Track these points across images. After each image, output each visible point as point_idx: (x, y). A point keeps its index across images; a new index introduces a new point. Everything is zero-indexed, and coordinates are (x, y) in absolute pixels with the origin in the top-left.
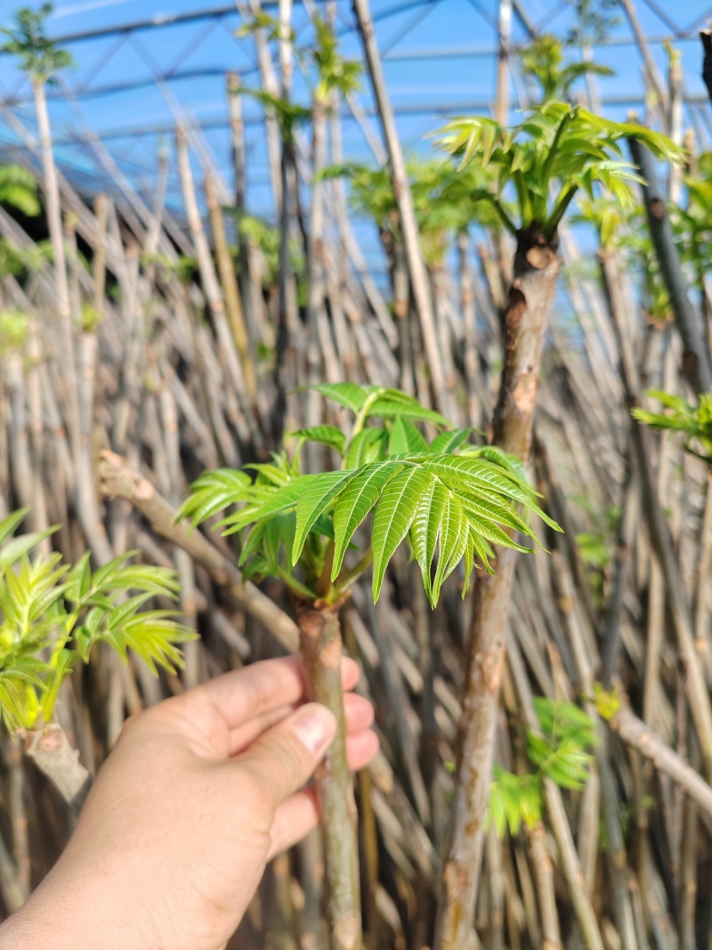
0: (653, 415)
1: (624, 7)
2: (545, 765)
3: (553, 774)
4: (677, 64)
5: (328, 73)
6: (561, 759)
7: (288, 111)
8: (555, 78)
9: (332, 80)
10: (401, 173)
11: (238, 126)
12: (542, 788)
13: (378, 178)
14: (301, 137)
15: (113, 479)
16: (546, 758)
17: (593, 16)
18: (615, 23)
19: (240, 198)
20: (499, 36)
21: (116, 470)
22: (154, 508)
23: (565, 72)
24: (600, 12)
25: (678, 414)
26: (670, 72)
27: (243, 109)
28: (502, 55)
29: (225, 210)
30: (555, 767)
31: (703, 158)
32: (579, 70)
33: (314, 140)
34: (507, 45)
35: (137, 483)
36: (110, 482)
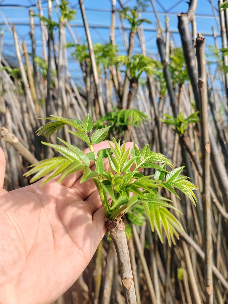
0: (164, 120)
1: (151, 2)
2: (132, 220)
3: (135, 223)
4: (168, 22)
5: (64, 12)
6: (137, 219)
7: (52, 23)
8: (135, 22)
9: (66, 15)
10: (91, 47)
11: (33, 26)
12: (132, 227)
13: (84, 48)
14: (55, 33)
15: (6, 136)
16: (132, 218)
17: (141, 3)
18: (148, 6)
19: (34, 50)
20: (113, 6)
21: (7, 134)
22: (18, 146)
23: (138, 21)
24: (144, 3)
25: (171, 120)
26: (166, 24)
27: (34, 21)
28: (113, 12)
29: (29, 54)
30: (136, 221)
31: (174, 50)
32: (142, 21)
33: (60, 34)
34: (114, 9)
35: (13, 137)
36: (5, 137)
